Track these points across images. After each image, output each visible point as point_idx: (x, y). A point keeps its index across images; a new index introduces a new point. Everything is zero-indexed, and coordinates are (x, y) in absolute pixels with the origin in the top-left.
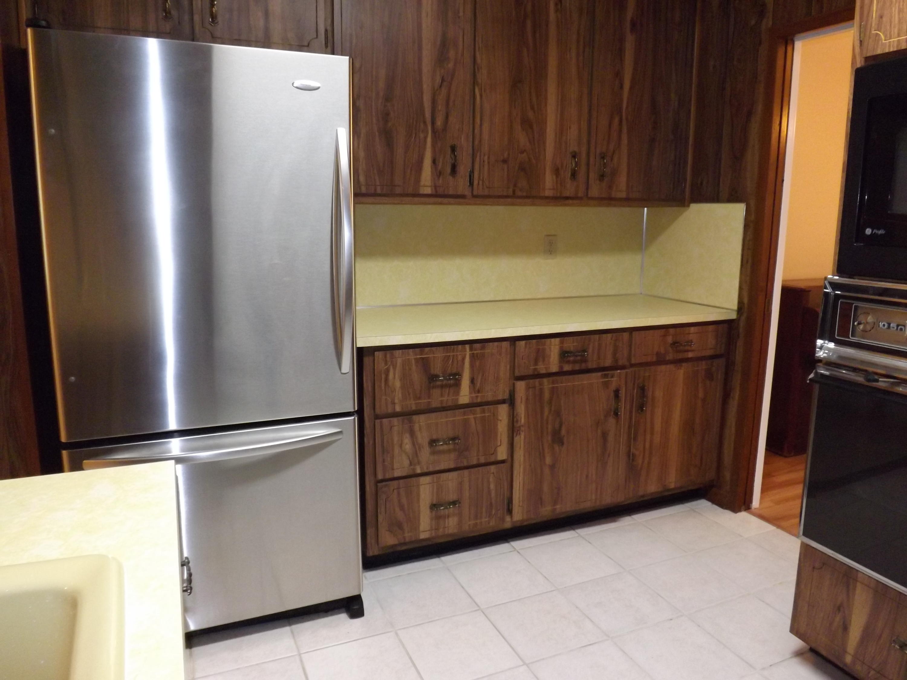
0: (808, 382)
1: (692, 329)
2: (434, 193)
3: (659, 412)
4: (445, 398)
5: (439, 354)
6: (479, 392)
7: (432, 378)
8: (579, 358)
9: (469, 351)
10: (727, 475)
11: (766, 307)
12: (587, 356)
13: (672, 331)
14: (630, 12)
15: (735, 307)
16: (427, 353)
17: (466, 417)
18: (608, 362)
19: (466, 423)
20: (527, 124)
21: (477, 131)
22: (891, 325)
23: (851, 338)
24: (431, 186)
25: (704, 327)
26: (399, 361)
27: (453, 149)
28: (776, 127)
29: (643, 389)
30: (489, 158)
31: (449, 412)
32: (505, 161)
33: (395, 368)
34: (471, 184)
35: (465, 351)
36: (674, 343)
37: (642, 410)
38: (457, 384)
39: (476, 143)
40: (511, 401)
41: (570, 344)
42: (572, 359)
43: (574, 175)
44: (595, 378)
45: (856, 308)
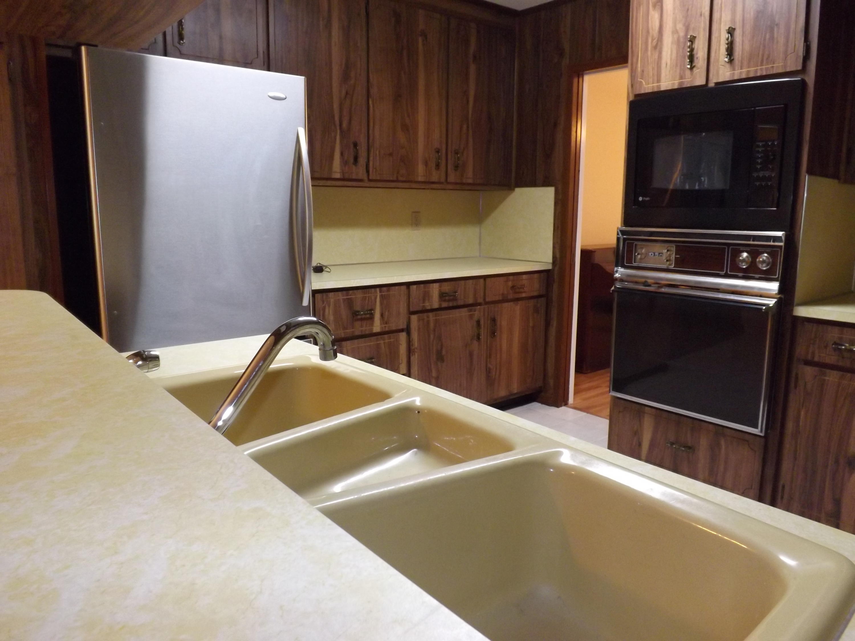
0: (611, 292)
1: (524, 277)
2: (342, 177)
3: (505, 336)
4: (364, 329)
5: (359, 295)
6: (386, 323)
7: (355, 314)
8: (452, 298)
9: (379, 293)
10: (551, 382)
11: (572, 258)
12: (457, 296)
13: (511, 278)
14: (472, 49)
15: (551, 260)
16: (352, 295)
17: (378, 342)
18: (471, 301)
19: (378, 346)
20: (405, 128)
21: (371, 132)
22: (656, 254)
23: (634, 263)
24: (340, 173)
25: (532, 275)
26: (332, 300)
27: (355, 145)
28: (573, 133)
29: (494, 320)
30: (379, 152)
31: (367, 339)
32: (391, 155)
33: (329, 306)
34: (368, 171)
35: (377, 293)
36: (513, 287)
37: (494, 336)
38: (371, 318)
39: (371, 141)
40: (408, 330)
41: (446, 288)
42: (447, 298)
43: (438, 166)
44: (464, 312)
45: (636, 245)
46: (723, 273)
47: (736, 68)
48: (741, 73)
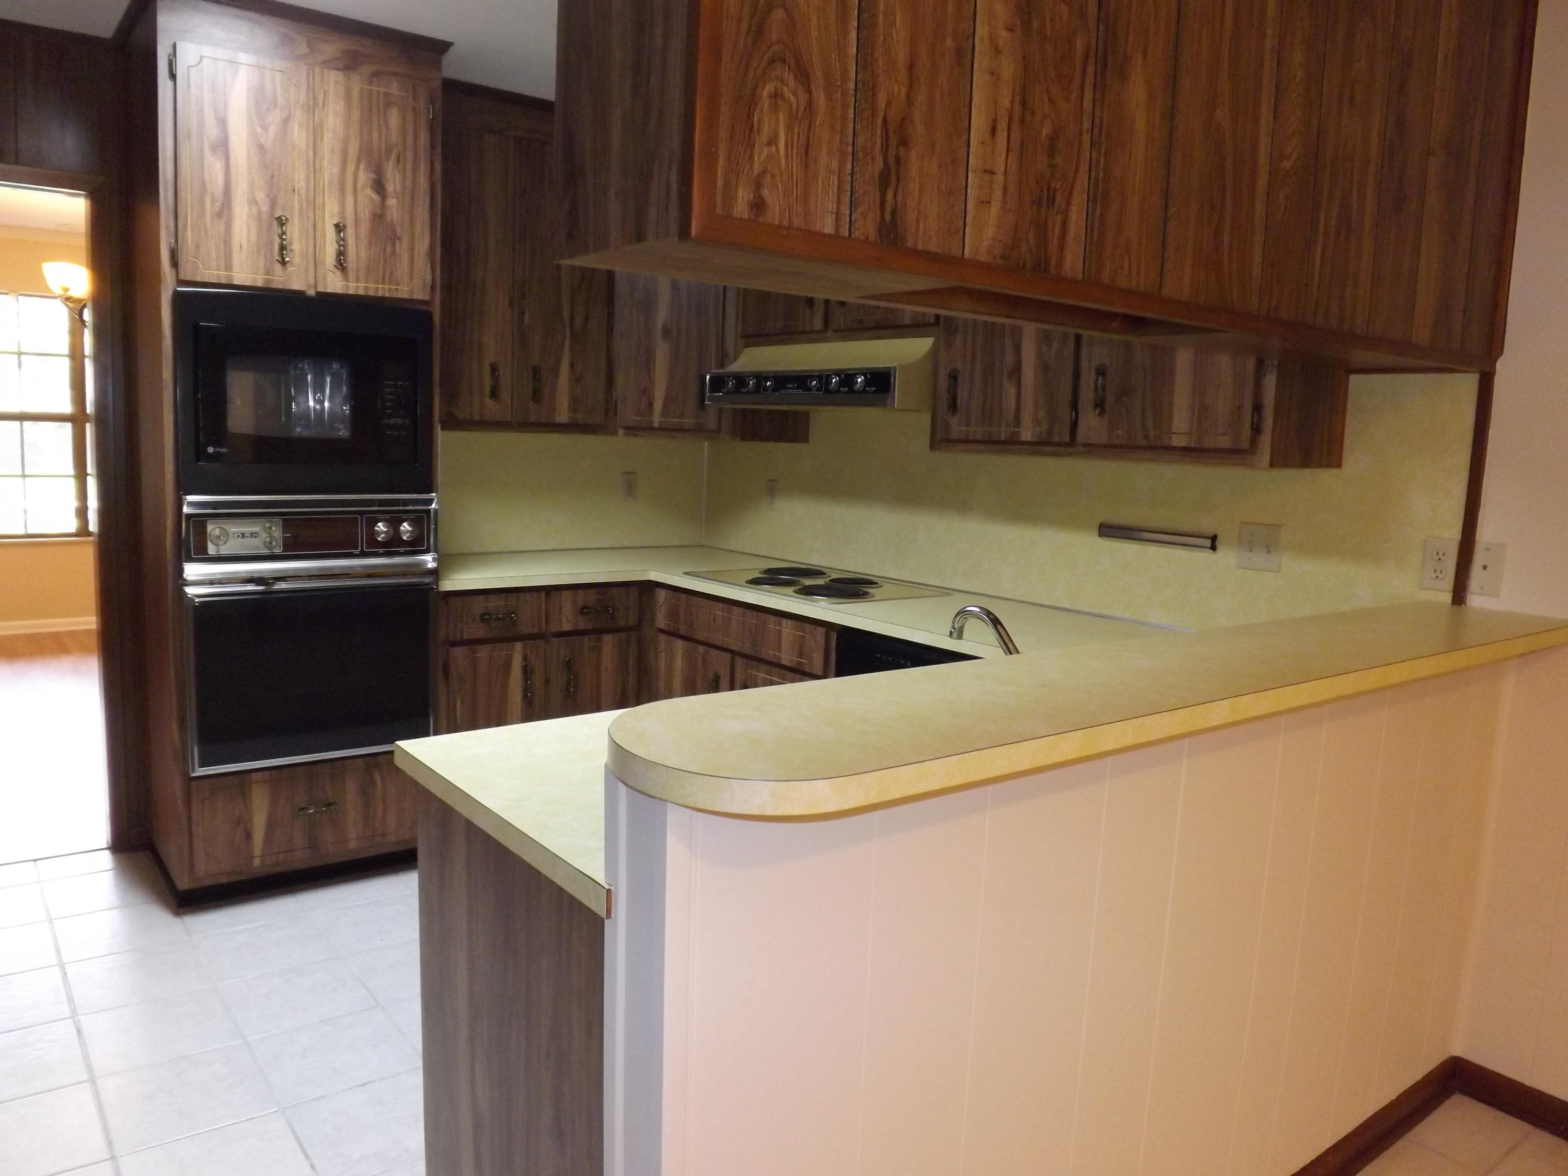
23: (209, 553)
46: (357, 552)
47: (351, 279)
48: (357, 288)
